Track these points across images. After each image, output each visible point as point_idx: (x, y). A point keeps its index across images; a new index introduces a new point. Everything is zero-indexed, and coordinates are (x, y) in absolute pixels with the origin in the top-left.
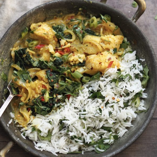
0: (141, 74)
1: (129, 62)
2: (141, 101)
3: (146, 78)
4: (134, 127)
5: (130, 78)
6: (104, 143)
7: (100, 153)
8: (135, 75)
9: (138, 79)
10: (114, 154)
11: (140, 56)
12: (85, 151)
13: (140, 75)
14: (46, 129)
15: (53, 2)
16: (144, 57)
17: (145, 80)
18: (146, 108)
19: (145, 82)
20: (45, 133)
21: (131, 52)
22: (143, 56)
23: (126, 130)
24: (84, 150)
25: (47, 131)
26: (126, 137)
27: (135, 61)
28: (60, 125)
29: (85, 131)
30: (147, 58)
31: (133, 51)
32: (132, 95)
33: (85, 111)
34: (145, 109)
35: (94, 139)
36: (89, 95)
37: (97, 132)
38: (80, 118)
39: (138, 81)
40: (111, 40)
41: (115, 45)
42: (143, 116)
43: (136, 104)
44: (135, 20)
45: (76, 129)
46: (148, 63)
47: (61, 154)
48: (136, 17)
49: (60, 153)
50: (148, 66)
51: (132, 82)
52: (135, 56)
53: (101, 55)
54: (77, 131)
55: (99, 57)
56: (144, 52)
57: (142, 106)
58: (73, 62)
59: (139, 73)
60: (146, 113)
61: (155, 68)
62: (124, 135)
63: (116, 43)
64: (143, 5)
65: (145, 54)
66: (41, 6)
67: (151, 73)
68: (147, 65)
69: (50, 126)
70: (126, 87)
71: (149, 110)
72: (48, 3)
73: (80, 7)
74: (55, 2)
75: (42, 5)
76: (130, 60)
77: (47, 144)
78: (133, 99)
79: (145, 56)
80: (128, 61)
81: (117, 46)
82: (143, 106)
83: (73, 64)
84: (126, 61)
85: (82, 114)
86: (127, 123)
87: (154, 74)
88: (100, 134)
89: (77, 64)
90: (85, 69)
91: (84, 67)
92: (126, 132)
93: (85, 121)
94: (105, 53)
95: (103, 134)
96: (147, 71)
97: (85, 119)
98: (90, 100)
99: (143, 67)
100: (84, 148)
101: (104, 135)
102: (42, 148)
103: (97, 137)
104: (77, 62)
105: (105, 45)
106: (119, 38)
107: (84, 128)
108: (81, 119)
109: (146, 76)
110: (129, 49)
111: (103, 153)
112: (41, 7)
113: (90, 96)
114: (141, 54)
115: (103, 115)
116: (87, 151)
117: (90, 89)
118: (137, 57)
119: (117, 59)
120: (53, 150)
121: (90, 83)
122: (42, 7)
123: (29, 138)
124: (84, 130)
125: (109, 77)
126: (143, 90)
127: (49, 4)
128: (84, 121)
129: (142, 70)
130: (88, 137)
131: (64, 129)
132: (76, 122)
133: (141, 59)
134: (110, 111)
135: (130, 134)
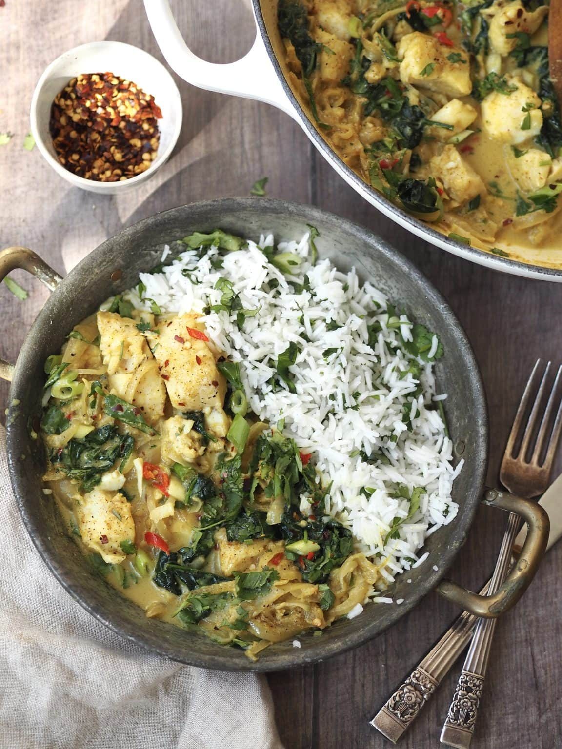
0: (210, 252)
1: (172, 291)
2: (281, 252)
3: (220, 239)
4: (359, 265)
5: (223, 281)
6: (411, 340)
7: (441, 346)
8: (213, 271)
9: (223, 261)
10: (445, 307)
11: (154, 260)
12: (435, 394)
13: (213, 255)
14: (388, 505)
15: (23, 513)
16: (157, 248)
17: (225, 242)
18: (303, 233)
19: (231, 242)
20: (399, 506)
21: (142, 288)
22: (156, 251)
23: (367, 285)
24: (433, 395)
25: (394, 502)
26: (390, 283)
27: (168, 274)
28: (379, 462)
29: (385, 395)
30: (162, 239)
31: (140, 282)
32: (274, 273)
33: (333, 397)
34: (307, 236)
35: (402, 369)
36: (284, 391)
37: (383, 363)
38: (355, 408)
39: (229, 261)
40: (117, 342)
41: (127, 329)
42: (327, 241)
43: (293, 263)
44: (56, 278)
45: (385, 417)
46: (178, 234)
47: (453, 454)
48: (47, 275)
49: (451, 458)
50: (183, 235)
51: (234, 278)
52: (155, 274)
53: (171, 366)
54: (388, 417)
55: (177, 368)
56: (145, 250)
57: (296, 246)
58: (197, 449)
59: (206, 258)
60: (320, 230)
61: (193, 213)
62: (382, 290)
63: (124, 327)
64: (14, 255)
65: (152, 246)
66: (39, 546)
67: (206, 226)
68: (181, 240)
69: (380, 494)
70: (254, 288)
71: (311, 223)
72: (29, 525)
73: (30, 437)
74: (24, 506)
75: (37, 542)
76: (167, 288)
77: (433, 496)
78: (282, 269)
79: (155, 246)
80: (172, 295)
81: (131, 325)
82: (298, 243)
83: (203, 448)
84: (170, 298)
85: (345, 402)
86: (350, 283)
87: (209, 215)
88: (388, 352)
89: (201, 436)
90: (212, 408)
91: (206, 410)
92: (373, 286)
93: (360, 394)
94: (161, 355)
95: (388, 344)
96: (197, 238)
97: (356, 395)
98: (299, 387)
99: (185, 251)
100: (428, 396)
101: (391, 343)
102: (448, 506)
103: (398, 361)
104: (196, 435)
105: (134, 356)
106: (105, 321)
107: (377, 398)
108: (357, 405)
109: (213, 240)
110: (132, 296)
111: (441, 340)
112: (42, 545)
113: (287, 388)
114: (148, 258)
115: (343, 344)
116: (434, 388)
117: (266, 389)
118: (157, 269)
119: (171, 323)
120: (447, 476)
121: (248, 391)
122: (45, 543)
123: (420, 547)
124: (382, 398)
125: (232, 335)
126: (252, 244)
127: (31, 523)
128: (361, 398)
129: (194, 252)
130: (402, 384)
131: (386, 453)
132: (367, 418)
133: (161, 257)
134: (325, 329)
135: (381, 272)
